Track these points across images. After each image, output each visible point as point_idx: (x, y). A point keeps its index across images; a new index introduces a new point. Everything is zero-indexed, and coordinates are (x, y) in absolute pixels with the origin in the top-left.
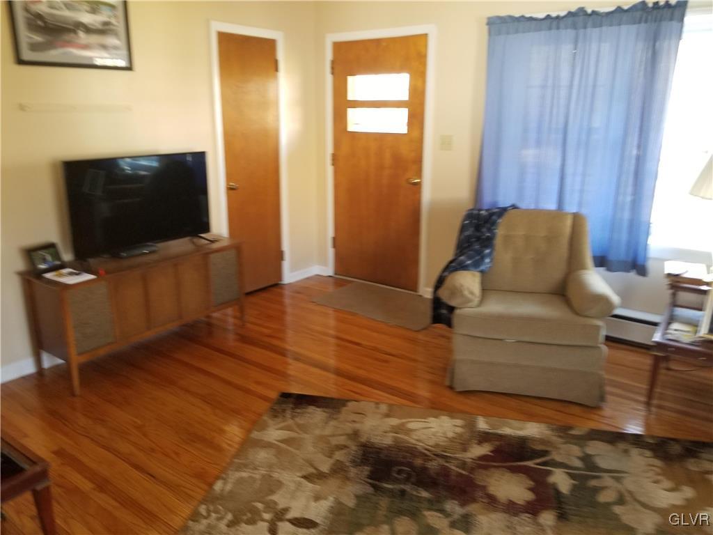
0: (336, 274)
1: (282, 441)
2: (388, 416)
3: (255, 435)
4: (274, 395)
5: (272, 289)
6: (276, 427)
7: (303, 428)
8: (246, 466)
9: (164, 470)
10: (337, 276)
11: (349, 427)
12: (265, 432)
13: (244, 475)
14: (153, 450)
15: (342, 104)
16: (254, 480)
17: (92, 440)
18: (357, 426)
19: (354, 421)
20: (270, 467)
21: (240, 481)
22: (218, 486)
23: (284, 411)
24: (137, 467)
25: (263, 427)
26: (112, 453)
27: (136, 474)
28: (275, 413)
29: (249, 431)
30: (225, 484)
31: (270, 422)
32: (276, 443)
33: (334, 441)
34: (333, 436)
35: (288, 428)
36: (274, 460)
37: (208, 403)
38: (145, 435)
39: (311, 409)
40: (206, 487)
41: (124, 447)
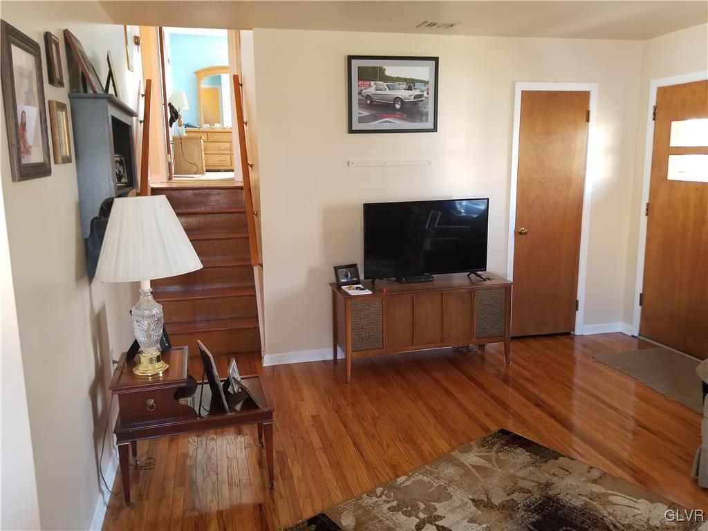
0: (640, 335)
1: (474, 467)
2: (594, 481)
3: (455, 453)
4: (494, 428)
5: (559, 337)
6: (477, 454)
7: (501, 463)
8: (431, 473)
9: (371, 453)
10: (642, 338)
11: (544, 477)
12: (465, 454)
13: (426, 479)
14: (374, 437)
15: (663, 151)
16: (431, 486)
17: (340, 416)
18: (555, 479)
19: (554, 475)
20: (451, 482)
21: (420, 482)
22: (401, 479)
23: (494, 444)
24: (355, 444)
25: (467, 450)
26: (347, 430)
27: (352, 448)
28: (484, 443)
29: (453, 449)
30: (407, 480)
31: (475, 448)
32: (468, 465)
33: (521, 484)
34: (524, 479)
35: (488, 459)
36: (457, 478)
37: (435, 417)
38: (375, 425)
39: (519, 450)
40: (393, 477)
41: (356, 428)
